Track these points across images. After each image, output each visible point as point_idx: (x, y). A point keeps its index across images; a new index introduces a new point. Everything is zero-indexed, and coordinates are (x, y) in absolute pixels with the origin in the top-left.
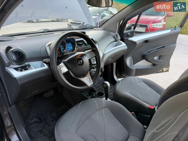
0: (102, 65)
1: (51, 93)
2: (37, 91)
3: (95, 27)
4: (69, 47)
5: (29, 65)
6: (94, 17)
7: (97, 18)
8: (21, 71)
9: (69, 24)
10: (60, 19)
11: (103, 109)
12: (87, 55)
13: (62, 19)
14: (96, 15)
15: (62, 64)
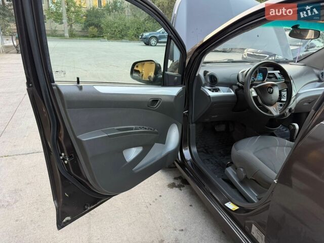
0: (292, 105)
1: (222, 128)
2: (216, 116)
3: (292, 61)
4: (259, 77)
5: (219, 89)
6: (292, 48)
7: (297, 49)
8: (213, 92)
9: (245, 57)
10: (228, 49)
11: (285, 148)
12: (278, 86)
13: (232, 49)
14: (297, 44)
15: (253, 89)
